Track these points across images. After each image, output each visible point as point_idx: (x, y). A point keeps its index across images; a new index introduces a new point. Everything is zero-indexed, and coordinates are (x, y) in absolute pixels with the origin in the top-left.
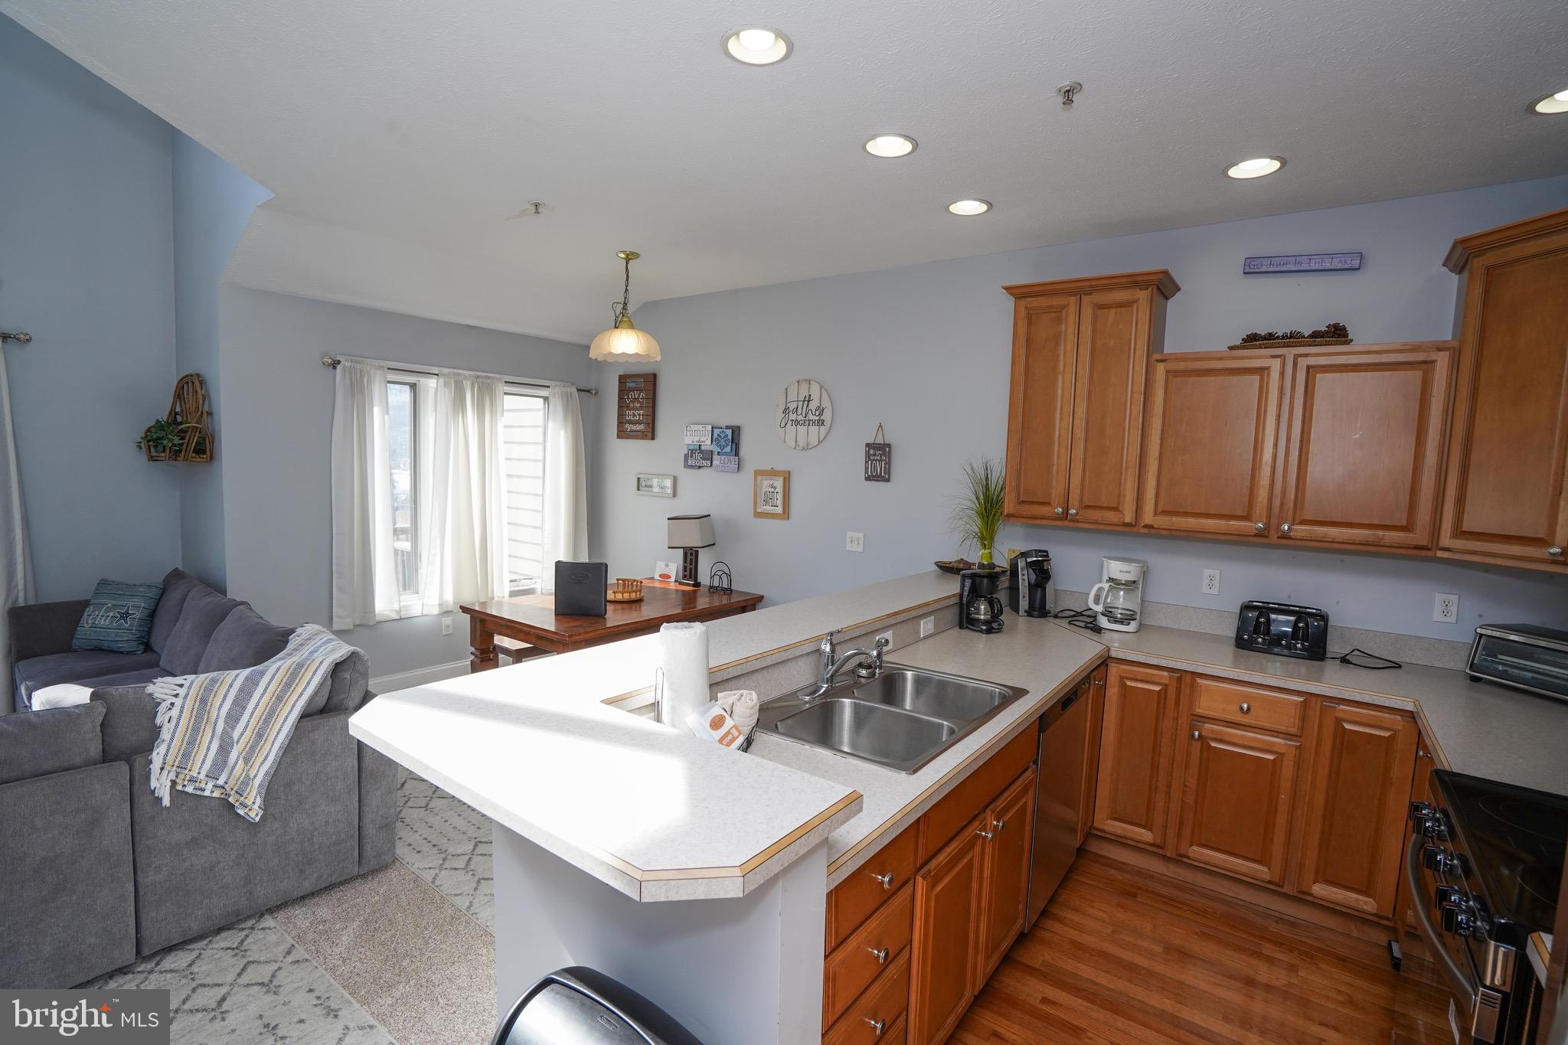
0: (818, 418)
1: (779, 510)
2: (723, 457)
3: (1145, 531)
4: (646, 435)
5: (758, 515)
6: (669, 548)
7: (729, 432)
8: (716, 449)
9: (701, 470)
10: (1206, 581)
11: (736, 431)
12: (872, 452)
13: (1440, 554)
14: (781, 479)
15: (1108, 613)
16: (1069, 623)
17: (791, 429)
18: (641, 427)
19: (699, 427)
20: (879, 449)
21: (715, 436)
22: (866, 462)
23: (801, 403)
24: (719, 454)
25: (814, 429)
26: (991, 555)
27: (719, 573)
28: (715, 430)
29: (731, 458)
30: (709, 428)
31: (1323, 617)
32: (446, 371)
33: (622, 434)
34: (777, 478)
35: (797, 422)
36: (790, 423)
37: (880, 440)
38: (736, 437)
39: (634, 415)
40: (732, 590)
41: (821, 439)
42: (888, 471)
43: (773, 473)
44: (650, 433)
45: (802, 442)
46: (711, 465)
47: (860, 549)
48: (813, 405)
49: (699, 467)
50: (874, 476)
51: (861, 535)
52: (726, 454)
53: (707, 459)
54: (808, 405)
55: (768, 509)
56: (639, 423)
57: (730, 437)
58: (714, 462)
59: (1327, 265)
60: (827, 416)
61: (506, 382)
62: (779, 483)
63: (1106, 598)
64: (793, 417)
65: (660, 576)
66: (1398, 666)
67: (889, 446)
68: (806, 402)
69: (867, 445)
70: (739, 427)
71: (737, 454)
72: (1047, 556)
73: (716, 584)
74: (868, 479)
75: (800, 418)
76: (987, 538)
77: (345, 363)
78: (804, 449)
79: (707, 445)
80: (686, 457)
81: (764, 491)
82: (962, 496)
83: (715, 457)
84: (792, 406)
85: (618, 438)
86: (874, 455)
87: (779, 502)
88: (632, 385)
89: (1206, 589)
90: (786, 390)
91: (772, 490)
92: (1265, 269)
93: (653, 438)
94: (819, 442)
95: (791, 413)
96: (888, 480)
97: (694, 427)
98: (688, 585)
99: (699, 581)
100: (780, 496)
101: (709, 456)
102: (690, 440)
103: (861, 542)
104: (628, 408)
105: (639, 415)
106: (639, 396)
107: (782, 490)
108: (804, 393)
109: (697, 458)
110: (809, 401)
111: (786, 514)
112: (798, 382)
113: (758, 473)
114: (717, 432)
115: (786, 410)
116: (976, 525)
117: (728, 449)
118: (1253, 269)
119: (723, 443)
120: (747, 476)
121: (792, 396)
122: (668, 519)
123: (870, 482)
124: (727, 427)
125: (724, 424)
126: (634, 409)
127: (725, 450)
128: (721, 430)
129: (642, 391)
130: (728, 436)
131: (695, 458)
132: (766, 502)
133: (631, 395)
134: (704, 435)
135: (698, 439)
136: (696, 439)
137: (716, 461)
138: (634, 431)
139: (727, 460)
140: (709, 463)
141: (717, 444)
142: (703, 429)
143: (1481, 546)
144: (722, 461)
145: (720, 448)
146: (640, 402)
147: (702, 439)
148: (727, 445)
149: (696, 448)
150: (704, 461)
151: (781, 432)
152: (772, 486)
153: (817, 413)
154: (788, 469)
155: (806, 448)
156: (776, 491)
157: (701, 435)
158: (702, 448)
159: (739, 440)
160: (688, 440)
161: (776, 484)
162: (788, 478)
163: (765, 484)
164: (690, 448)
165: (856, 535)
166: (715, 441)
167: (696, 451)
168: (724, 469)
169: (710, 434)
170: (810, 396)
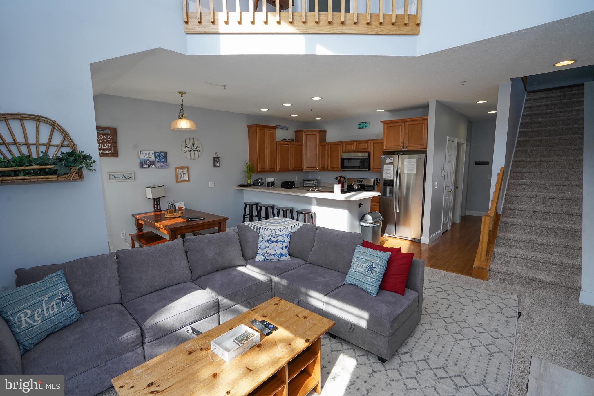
0: (198, 150)
1: (187, 179)
2: (161, 163)
5: (177, 182)
7: (163, 154)
9: (149, 169)
11: (166, 153)
12: (215, 159)
13: (304, 170)
17: (188, 153)
18: (111, 151)
19: (148, 152)
20: (218, 158)
21: (156, 155)
22: (214, 162)
23: (191, 145)
24: (158, 162)
25: (196, 153)
27: (170, 204)
28: (156, 153)
29: (165, 163)
30: (153, 152)
31: (294, 182)
34: (185, 169)
35: (190, 151)
36: (188, 151)
37: (216, 156)
38: (166, 155)
39: (104, 146)
41: (199, 157)
42: (220, 164)
43: (182, 168)
44: (115, 154)
45: (193, 157)
46: (156, 166)
47: (214, 186)
48: (196, 146)
49: (148, 167)
50: (216, 166)
51: (214, 183)
53: (153, 164)
55: (182, 179)
56: (109, 149)
57: (164, 156)
58: (157, 165)
59: (285, 129)
60: (200, 149)
62: (186, 171)
64: (189, 149)
67: (220, 158)
68: (193, 145)
71: (167, 162)
72: (262, 179)
74: (214, 167)
75: (191, 150)
76: (249, 179)
79: (153, 158)
80: (141, 164)
81: (180, 173)
84: (188, 146)
86: (216, 160)
87: (186, 177)
88: (101, 132)
90: (185, 140)
91: (183, 173)
92: (279, 127)
93: (118, 157)
96: (220, 167)
97: (144, 152)
100: (186, 175)
101: (153, 163)
105: (108, 146)
106: (107, 137)
107: (187, 173)
108: (192, 142)
109: (144, 164)
110: (194, 145)
111: (189, 180)
112: (190, 138)
113: (176, 168)
114: (157, 154)
115: (186, 147)
116: (246, 175)
117: (163, 160)
119: (161, 158)
120: (172, 170)
121: (188, 142)
124: (161, 152)
125: (159, 151)
126: (103, 143)
127: (162, 161)
128: (158, 153)
129: (109, 135)
130: (162, 155)
131: (147, 164)
132: (181, 177)
133: (101, 136)
134: (150, 155)
135: (147, 157)
136: (146, 157)
137: (158, 165)
138: (105, 153)
139: (163, 164)
140: (154, 166)
141: (158, 159)
142: (150, 153)
143: (309, 169)
144: (161, 165)
145: (159, 159)
146: (108, 140)
147: (149, 157)
148: (163, 159)
149: (146, 160)
150: (151, 165)
151: (185, 154)
152: (183, 172)
153: (197, 148)
154: (187, 166)
155: (194, 159)
156: (184, 173)
157: (149, 155)
158: (149, 160)
159: (167, 157)
160: (142, 157)
161: (184, 171)
162: (188, 168)
163: (180, 171)
164: (142, 160)
165: (212, 183)
166: (157, 157)
167: (147, 161)
168: (162, 167)
169: (154, 155)
170: (194, 143)
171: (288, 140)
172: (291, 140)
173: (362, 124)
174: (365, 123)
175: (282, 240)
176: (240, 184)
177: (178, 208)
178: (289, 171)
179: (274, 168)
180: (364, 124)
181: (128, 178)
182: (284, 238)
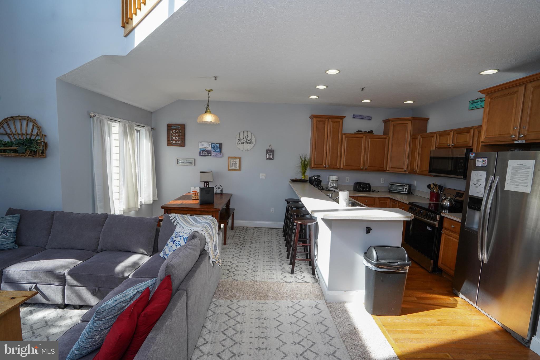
0: (250, 142)
1: (238, 168)
3: (342, 169)
4: (181, 145)
5: (229, 170)
6: (199, 182)
7: (218, 145)
8: (212, 150)
9: (206, 157)
10: (346, 179)
11: (221, 145)
12: (268, 152)
13: (387, 171)
14: (238, 159)
15: (333, 187)
17: (241, 145)
18: (179, 142)
19: (206, 143)
20: (271, 151)
21: (213, 146)
22: (267, 155)
23: (244, 138)
24: (214, 152)
25: (249, 145)
26: (304, 177)
28: (212, 144)
29: (219, 153)
30: (210, 143)
31: (369, 184)
32: (122, 120)
33: (169, 144)
34: (236, 159)
35: (243, 143)
36: (241, 143)
37: (270, 149)
38: (220, 146)
39: (176, 138)
42: (273, 157)
43: (235, 158)
44: (182, 144)
45: (245, 149)
47: (265, 178)
48: (249, 138)
49: (205, 156)
50: (269, 158)
51: (265, 174)
52: (217, 152)
54: (247, 138)
55: (233, 168)
56: (178, 141)
57: (218, 146)
58: (212, 154)
59: (367, 118)
60: (254, 141)
61: (136, 125)
62: (237, 161)
63: (332, 184)
64: (242, 141)
66: (379, 192)
67: (273, 150)
68: (246, 137)
69: (267, 150)
70: (221, 144)
71: (221, 152)
72: (320, 176)
74: (267, 159)
75: (244, 142)
76: (304, 173)
77: (97, 116)
78: (246, 151)
79: (209, 148)
80: (200, 153)
81: (232, 163)
82: (298, 162)
83: (212, 152)
84: (241, 138)
85: (168, 145)
86: (270, 153)
88: (174, 128)
89: (346, 181)
90: (239, 133)
91: (235, 163)
92: (357, 117)
93: (184, 146)
94: (251, 149)
96: (273, 159)
97: (203, 143)
100: (238, 165)
101: (209, 152)
103: (265, 176)
104: (172, 135)
105: (178, 138)
106: (178, 131)
107: (238, 163)
108: (246, 134)
109: (204, 153)
110: (247, 137)
111: (240, 169)
112: (244, 131)
113: (229, 158)
114: (213, 145)
115: (239, 139)
116: (300, 170)
117: (218, 150)
118: (354, 116)
119: (216, 148)
120: (225, 159)
121: (242, 135)
122: (200, 173)
123: (268, 160)
124: (217, 144)
125: (215, 142)
126: (175, 136)
127: (217, 150)
128: (215, 144)
129: (179, 130)
130: (217, 146)
132: (233, 166)
133: (174, 131)
135: (205, 147)
136: (204, 147)
137: (213, 154)
138: (176, 144)
139: (217, 154)
140: (210, 154)
142: (208, 144)
143: (393, 169)
144: (216, 154)
145: (215, 150)
146: (178, 134)
147: (207, 147)
149: (204, 150)
150: (208, 154)
151: (238, 146)
152: (235, 161)
153: (250, 141)
154: (239, 156)
155: (247, 150)
158: (207, 150)
159: (221, 147)
160: (201, 147)
162: (240, 159)
163: (232, 161)
164: (201, 150)
165: (263, 174)
167: (204, 151)
168: (216, 156)
169: (210, 146)
170: (248, 136)
171: (364, 132)
172: (369, 132)
173: (475, 102)
174: (479, 100)
175: (178, 242)
176: (293, 178)
177: (193, 191)
178: (361, 170)
179: (336, 165)
180: (478, 102)
181: (190, 163)
182: (180, 240)
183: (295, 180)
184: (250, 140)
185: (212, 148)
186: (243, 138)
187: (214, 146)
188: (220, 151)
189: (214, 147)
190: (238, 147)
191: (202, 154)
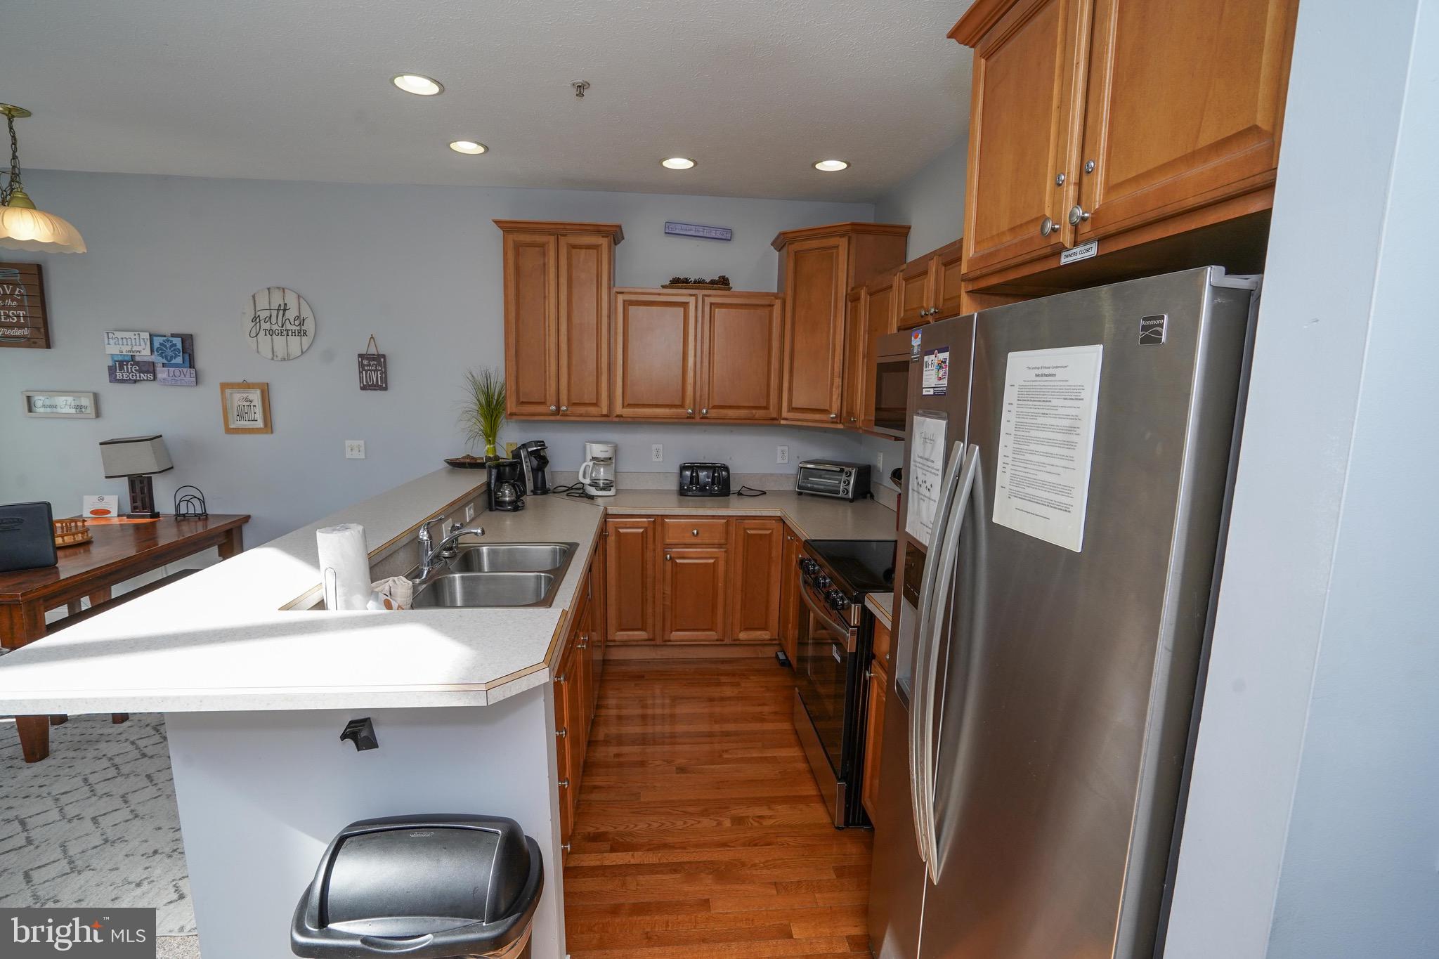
0: (298, 328)
1: (260, 424)
2: (171, 370)
3: (617, 419)
4: (38, 343)
5: (229, 431)
6: (107, 477)
7: (178, 341)
8: (158, 360)
9: (137, 385)
10: (654, 453)
11: (187, 340)
12: (365, 362)
13: (783, 422)
14: (258, 392)
15: (594, 484)
16: (567, 495)
17: (264, 339)
18: (25, 331)
19: (131, 334)
20: (374, 359)
21: (156, 345)
22: (361, 373)
23: (274, 313)
24: (164, 365)
25: (294, 341)
26: (495, 450)
27: (187, 498)
28: (155, 338)
29: (185, 370)
30: (146, 336)
31: (727, 469)
34: (253, 391)
35: (272, 332)
36: (262, 333)
37: (373, 351)
38: (187, 345)
39: (8, 316)
40: (207, 515)
41: (304, 351)
42: (385, 380)
43: (246, 386)
44: (42, 338)
45: (280, 352)
46: (155, 378)
47: (363, 456)
48: (291, 314)
49: (135, 381)
50: (370, 386)
51: (362, 443)
52: (176, 366)
53: (148, 372)
54: (284, 315)
55: (244, 423)
56: (19, 326)
57: (179, 346)
58: (159, 376)
59: (713, 235)
60: (309, 326)
62: (256, 396)
63: (592, 473)
64: (267, 326)
65: (92, 512)
66: (764, 493)
67: (384, 356)
68: (281, 312)
69: (360, 356)
70: (191, 336)
71: (192, 365)
72: (544, 445)
73: (183, 511)
74: (364, 388)
75: (275, 327)
76: (491, 434)
78: (284, 359)
79: (144, 353)
80: (112, 370)
81: (236, 405)
82: (467, 400)
83: (159, 369)
84: (263, 315)
86: (369, 365)
87: (259, 416)
89: (655, 459)
90: (254, 297)
91: (248, 403)
92: (677, 232)
93: (51, 348)
94: (303, 353)
95: (262, 322)
96: (386, 389)
97: (119, 335)
98: (143, 517)
99: (156, 511)
100: (259, 410)
101: (146, 368)
102: (115, 349)
103: (362, 449)
105: (19, 316)
106: (14, 290)
107: (260, 403)
108: (277, 300)
109: (126, 370)
110: (285, 310)
111: (268, 426)
112: (269, 289)
113: (224, 386)
114: (157, 341)
115: (256, 319)
116: (479, 425)
117: (179, 360)
118: (670, 231)
119: (169, 353)
120: (210, 390)
121: (262, 302)
122: (101, 444)
123: (367, 391)
124: (173, 335)
125: (168, 330)
127: (174, 361)
128: (165, 338)
129: (20, 285)
130: (175, 345)
131: (128, 370)
132: (240, 416)
134: (138, 343)
135: (129, 348)
136: (125, 349)
137: (162, 374)
138: (10, 337)
139: (177, 373)
140: (151, 376)
141: (161, 355)
142: (137, 337)
143: (798, 415)
144: (171, 374)
145: (167, 359)
146: (17, 300)
147: (135, 348)
148: (176, 356)
149: (126, 358)
150: (142, 374)
151: (252, 342)
152: (247, 400)
153: (297, 323)
154: (265, 381)
155: (287, 358)
156: (252, 404)
157: (134, 343)
158: (137, 359)
159: (192, 350)
160: (113, 349)
161: (251, 397)
162: (266, 390)
163: (237, 398)
164: (116, 359)
165: (355, 443)
166: (158, 352)
167: (127, 362)
168: (174, 382)
169: (148, 343)
170: (285, 304)
171: (695, 282)
172: (713, 282)
176: (458, 454)
179: (598, 405)
181: (81, 409)
183: (462, 461)
184: (295, 320)
185: (156, 353)
186: (267, 314)
187: (161, 344)
188: (187, 363)
189: (162, 350)
190: (254, 347)
191: (119, 376)
